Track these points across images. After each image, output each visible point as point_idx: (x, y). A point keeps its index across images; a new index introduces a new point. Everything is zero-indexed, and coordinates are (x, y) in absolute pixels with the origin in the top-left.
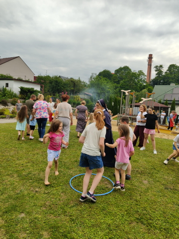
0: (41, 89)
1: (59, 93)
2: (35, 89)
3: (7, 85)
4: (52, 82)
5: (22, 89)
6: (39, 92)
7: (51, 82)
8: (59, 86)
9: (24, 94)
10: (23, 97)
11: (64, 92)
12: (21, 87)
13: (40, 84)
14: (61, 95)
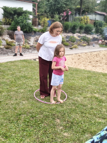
1: (59, 14)
5: (5, 9)
9: (8, 18)
10: (8, 21)
11: (66, 12)
12: (4, 7)
13: (32, 2)
14: (63, 16)
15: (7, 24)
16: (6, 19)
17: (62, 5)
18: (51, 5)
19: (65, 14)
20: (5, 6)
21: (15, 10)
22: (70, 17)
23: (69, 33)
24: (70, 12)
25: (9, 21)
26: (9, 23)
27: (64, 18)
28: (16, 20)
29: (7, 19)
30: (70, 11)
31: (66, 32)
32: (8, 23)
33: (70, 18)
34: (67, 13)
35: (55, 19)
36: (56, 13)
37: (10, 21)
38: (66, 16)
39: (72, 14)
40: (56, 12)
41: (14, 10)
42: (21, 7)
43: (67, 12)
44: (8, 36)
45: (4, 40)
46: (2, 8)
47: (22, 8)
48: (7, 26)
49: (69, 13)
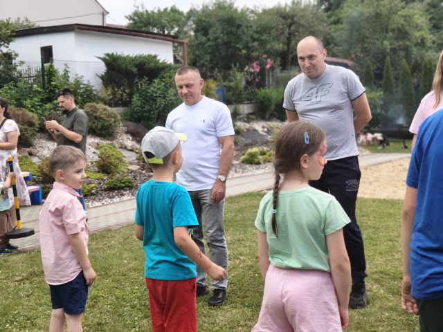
3: (47, 53)
5: (112, 62)
8: (238, 39)
9: (121, 86)
10: (118, 96)
11: (258, 62)
12: (108, 55)
13: (171, 39)
14: (251, 73)
15: (116, 105)
16: (113, 88)
17: (247, 42)
18: (216, 45)
19: (255, 68)
20: (113, 54)
21: (140, 63)
22: (269, 75)
23: (269, 119)
24: (269, 60)
25: (122, 95)
26: (122, 100)
27: (254, 79)
28: (143, 90)
29: (116, 89)
30: (268, 58)
31: (263, 119)
32: (120, 102)
33: (267, 78)
34: (262, 65)
35: (232, 84)
36: (233, 65)
37: (124, 94)
38: (259, 74)
39: (272, 68)
40: (235, 65)
41: (138, 62)
42: (153, 54)
43: (262, 61)
44: (131, 138)
45: (126, 148)
46: (104, 60)
47: (155, 57)
48: (118, 108)
49: (266, 64)
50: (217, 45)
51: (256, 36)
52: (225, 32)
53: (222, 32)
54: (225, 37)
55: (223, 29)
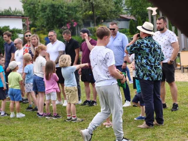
0: (24, 25)
1: (60, 27)
2: (11, 28)
4: (46, 8)
6: (19, 32)
7: (44, 9)
13: (21, 17)
14: (65, 29)
19: (68, 26)
24: (75, 23)
38: (70, 29)
50: (49, 17)
51: (67, 12)
52: (51, 11)
53: (49, 11)
54: (51, 13)
55: (50, 9)
